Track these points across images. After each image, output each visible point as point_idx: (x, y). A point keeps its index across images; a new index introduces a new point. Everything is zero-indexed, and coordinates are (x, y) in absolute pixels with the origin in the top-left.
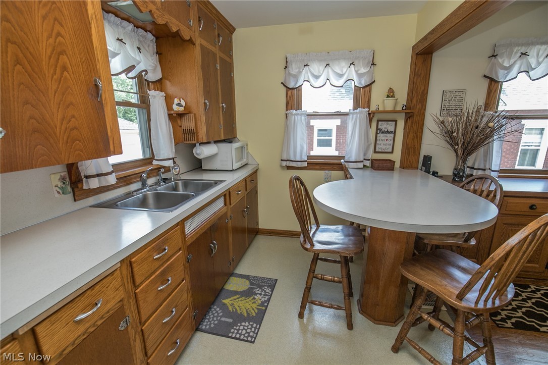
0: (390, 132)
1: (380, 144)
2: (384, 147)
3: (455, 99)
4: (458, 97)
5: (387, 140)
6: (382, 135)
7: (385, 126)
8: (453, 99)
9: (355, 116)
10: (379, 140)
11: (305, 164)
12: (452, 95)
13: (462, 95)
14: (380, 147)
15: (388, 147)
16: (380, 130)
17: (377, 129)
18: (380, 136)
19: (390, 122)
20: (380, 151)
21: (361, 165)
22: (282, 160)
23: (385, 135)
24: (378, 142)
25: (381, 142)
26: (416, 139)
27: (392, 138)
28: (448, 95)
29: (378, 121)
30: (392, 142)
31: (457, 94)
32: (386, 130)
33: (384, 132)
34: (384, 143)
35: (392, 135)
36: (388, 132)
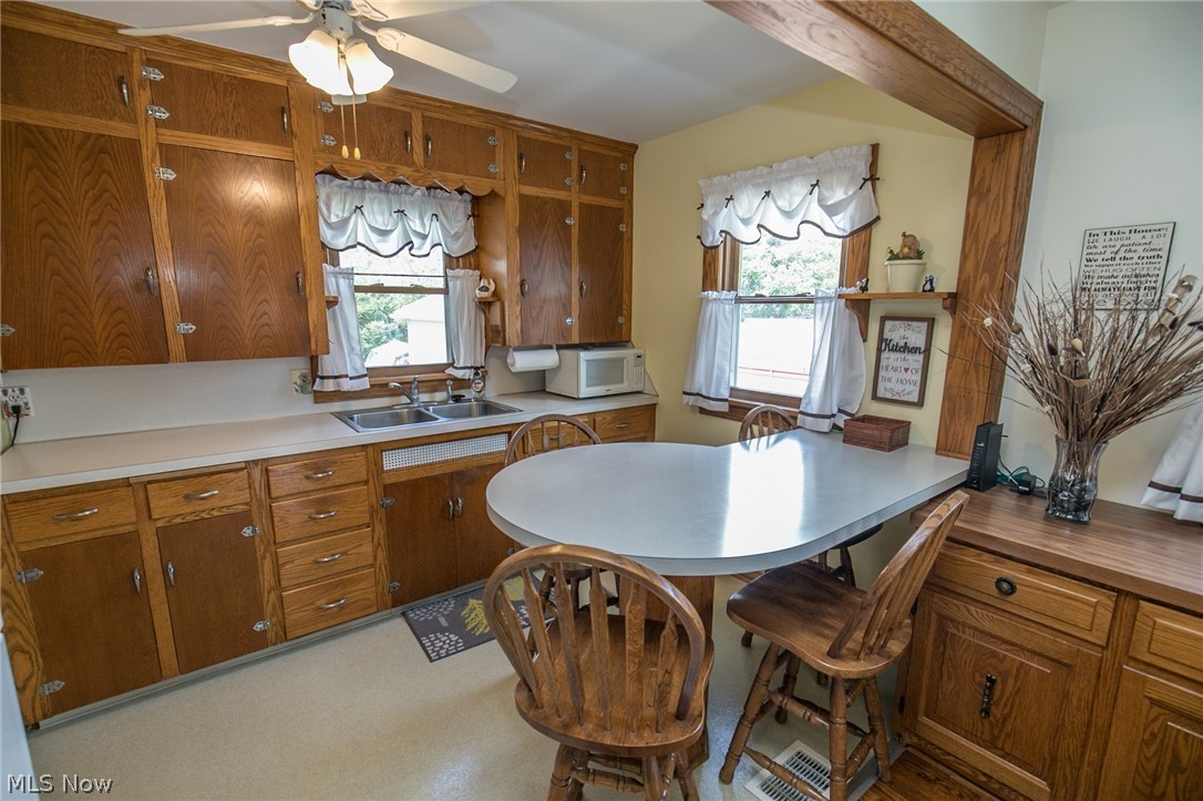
0: (915, 350)
1: (890, 380)
2: (899, 388)
3: (1128, 255)
4: (1140, 249)
5: (906, 370)
6: (893, 355)
7: (902, 332)
8: (1121, 254)
9: (827, 305)
10: (887, 368)
11: (724, 407)
12: (1119, 244)
13: (1155, 241)
14: (889, 385)
15: (909, 388)
16: (888, 342)
17: (881, 339)
18: (888, 358)
19: (915, 324)
20: (889, 396)
21: (825, 425)
22: (685, 393)
23: (899, 355)
24: (882, 373)
25: (891, 374)
26: (972, 372)
27: (919, 366)
28: (1100, 244)
29: (883, 319)
30: (918, 377)
31: (1137, 238)
32: (902, 343)
33: (896, 349)
34: (900, 376)
35: (920, 358)
36: (906, 349)
